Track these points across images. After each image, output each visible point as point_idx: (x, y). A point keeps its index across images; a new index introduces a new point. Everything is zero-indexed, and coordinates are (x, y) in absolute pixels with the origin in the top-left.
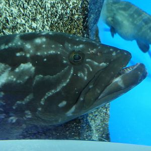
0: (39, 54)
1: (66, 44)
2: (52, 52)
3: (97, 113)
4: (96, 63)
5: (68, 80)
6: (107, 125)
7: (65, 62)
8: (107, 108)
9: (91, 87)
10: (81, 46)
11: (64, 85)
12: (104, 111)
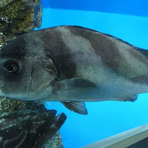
0: (2, 129)
1: (19, 118)
2: (11, 125)
3: (52, 142)
4: (39, 123)
5: (25, 137)
6: (62, 145)
7: (20, 128)
8: (58, 135)
9: (36, 143)
10: (28, 117)
11: (24, 140)
12: (57, 137)
